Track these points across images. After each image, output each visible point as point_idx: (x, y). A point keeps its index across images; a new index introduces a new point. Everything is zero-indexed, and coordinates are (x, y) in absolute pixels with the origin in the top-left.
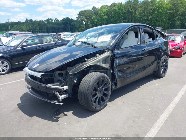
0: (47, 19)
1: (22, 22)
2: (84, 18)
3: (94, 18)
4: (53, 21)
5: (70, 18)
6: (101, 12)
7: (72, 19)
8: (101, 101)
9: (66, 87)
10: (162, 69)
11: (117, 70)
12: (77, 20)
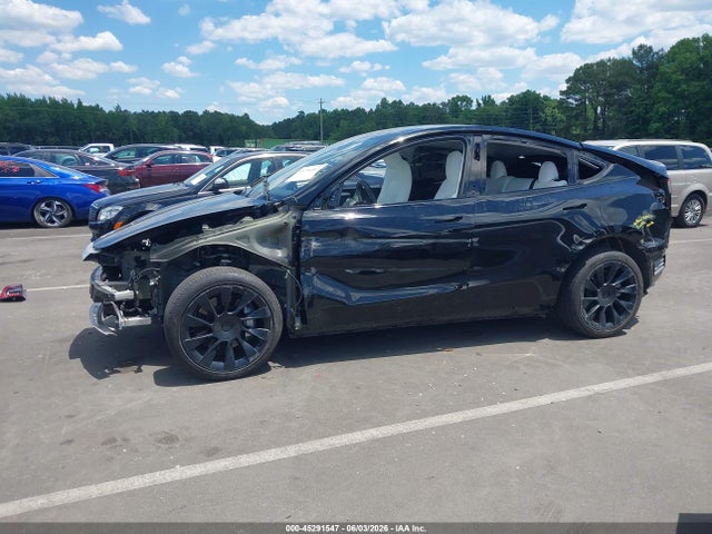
0: (453, 99)
1: (367, 110)
2: (591, 94)
4: (475, 104)
6: (673, 66)
7: (546, 98)
8: (231, 353)
9: (127, 294)
10: (595, 303)
11: (313, 270)
12: (561, 102)
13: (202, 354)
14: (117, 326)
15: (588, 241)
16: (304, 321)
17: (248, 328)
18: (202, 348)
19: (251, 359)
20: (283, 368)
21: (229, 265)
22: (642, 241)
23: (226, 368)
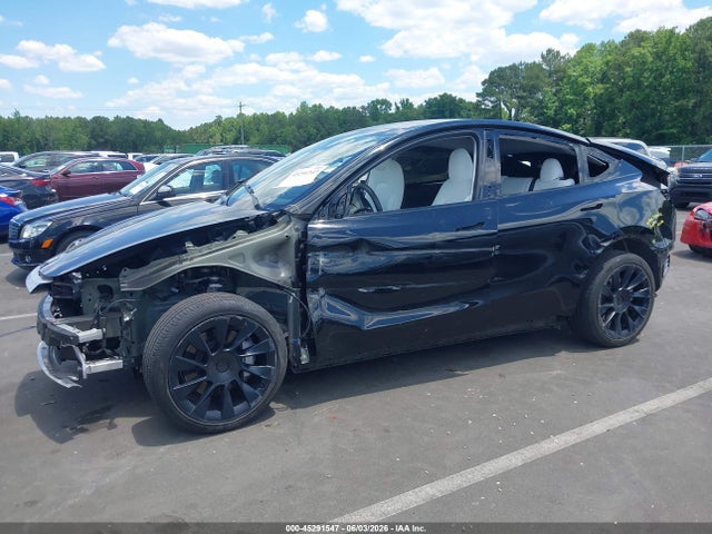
0: (373, 102)
2: (505, 96)
3: (547, 94)
4: (393, 107)
5: (454, 95)
6: (579, 69)
7: (461, 101)
8: (228, 399)
9: (93, 334)
10: (611, 309)
11: (322, 291)
12: (478, 105)
13: (194, 402)
14: (80, 374)
15: (606, 244)
16: (313, 352)
17: (248, 366)
18: (194, 395)
19: (253, 404)
20: (289, 410)
21: (219, 290)
22: (654, 241)
23: (224, 418)
